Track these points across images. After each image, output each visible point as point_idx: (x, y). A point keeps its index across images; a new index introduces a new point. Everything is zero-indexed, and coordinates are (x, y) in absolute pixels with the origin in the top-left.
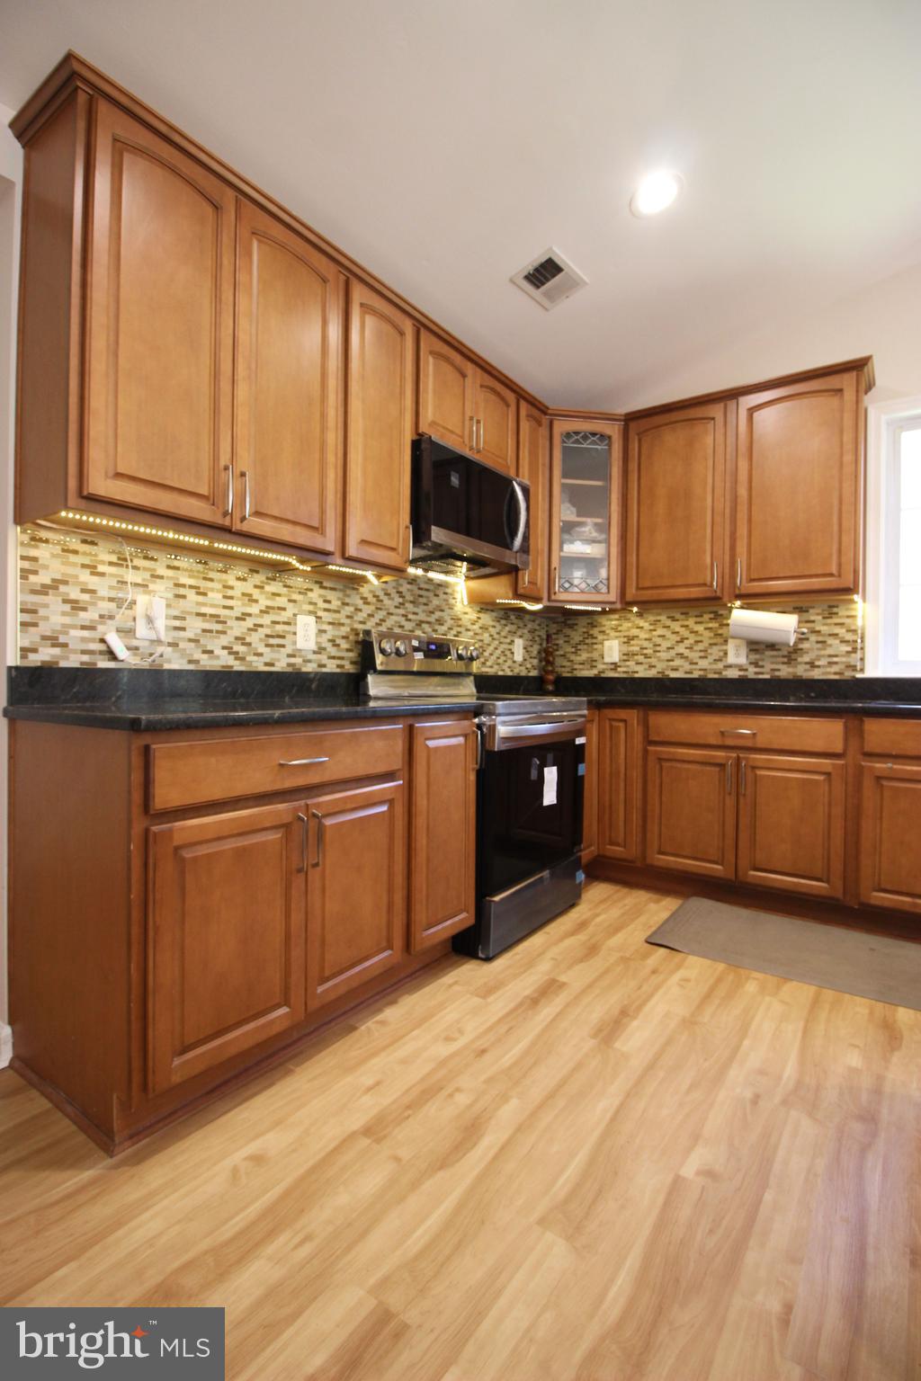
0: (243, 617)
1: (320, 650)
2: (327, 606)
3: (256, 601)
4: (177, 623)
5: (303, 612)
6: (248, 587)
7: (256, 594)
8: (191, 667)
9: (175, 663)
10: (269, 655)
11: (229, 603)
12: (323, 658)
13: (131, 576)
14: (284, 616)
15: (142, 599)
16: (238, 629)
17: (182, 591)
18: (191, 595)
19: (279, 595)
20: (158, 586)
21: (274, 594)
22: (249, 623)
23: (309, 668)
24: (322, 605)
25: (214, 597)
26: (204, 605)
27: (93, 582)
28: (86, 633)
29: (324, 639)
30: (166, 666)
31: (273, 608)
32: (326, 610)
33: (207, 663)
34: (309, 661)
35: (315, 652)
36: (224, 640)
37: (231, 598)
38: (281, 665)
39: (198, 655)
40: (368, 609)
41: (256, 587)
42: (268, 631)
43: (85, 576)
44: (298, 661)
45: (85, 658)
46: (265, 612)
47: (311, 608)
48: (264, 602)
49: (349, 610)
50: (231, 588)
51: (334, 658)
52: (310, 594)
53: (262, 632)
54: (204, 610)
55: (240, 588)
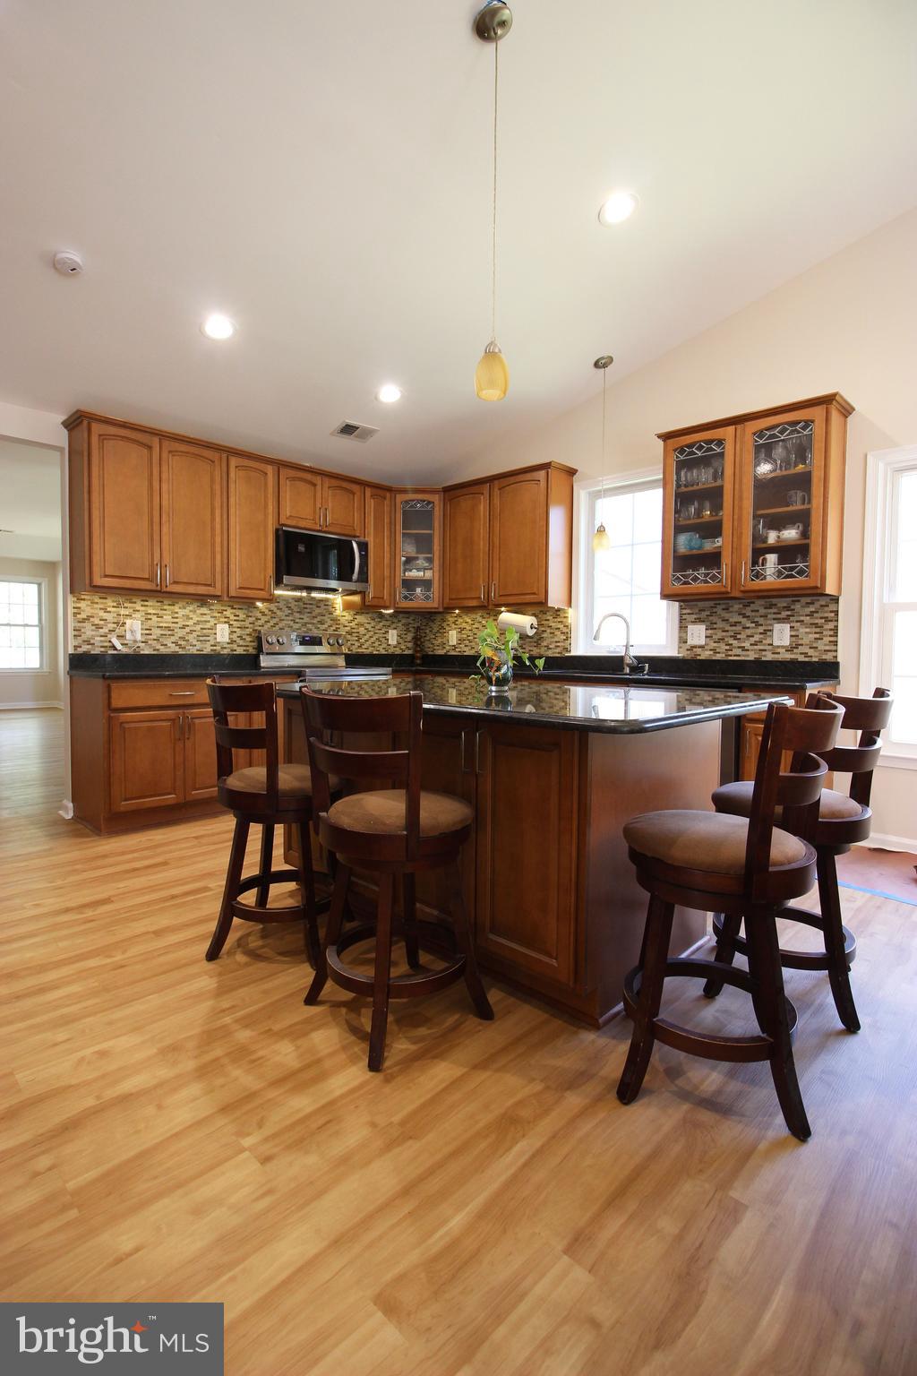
0: (184, 627)
1: (232, 642)
2: (236, 618)
3: (192, 619)
4: (147, 632)
5: (220, 622)
6: (186, 611)
7: (191, 615)
8: (155, 652)
9: (147, 651)
10: (199, 646)
11: (175, 620)
12: (235, 646)
13: (123, 612)
14: (208, 625)
15: (128, 622)
16: (181, 633)
17: (149, 616)
18: (154, 618)
19: (205, 614)
20: (137, 615)
21: (202, 614)
22: (188, 629)
23: (225, 652)
24: (232, 617)
25: (168, 618)
26: (161, 622)
27: (105, 616)
28: (102, 639)
29: (234, 637)
30: (142, 652)
31: (201, 621)
32: (235, 620)
33: (163, 650)
34: (225, 648)
35: (228, 643)
36: (173, 639)
37: (177, 618)
38: (207, 650)
39: (159, 647)
40: (264, 619)
41: (191, 611)
42: (199, 634)
43: (102, 614)
44: (218, 648)
45: (102, 649)
46: (198, 623)
47: (226, 620)
48: (196, 619)
49: (251, 620)
50: (177, 613)
51: (242, 646)
52: (225, 613)
53: (195, 634)
54: (161, 625)
55: (182, 612)
